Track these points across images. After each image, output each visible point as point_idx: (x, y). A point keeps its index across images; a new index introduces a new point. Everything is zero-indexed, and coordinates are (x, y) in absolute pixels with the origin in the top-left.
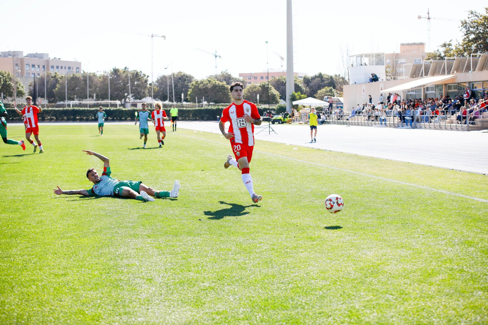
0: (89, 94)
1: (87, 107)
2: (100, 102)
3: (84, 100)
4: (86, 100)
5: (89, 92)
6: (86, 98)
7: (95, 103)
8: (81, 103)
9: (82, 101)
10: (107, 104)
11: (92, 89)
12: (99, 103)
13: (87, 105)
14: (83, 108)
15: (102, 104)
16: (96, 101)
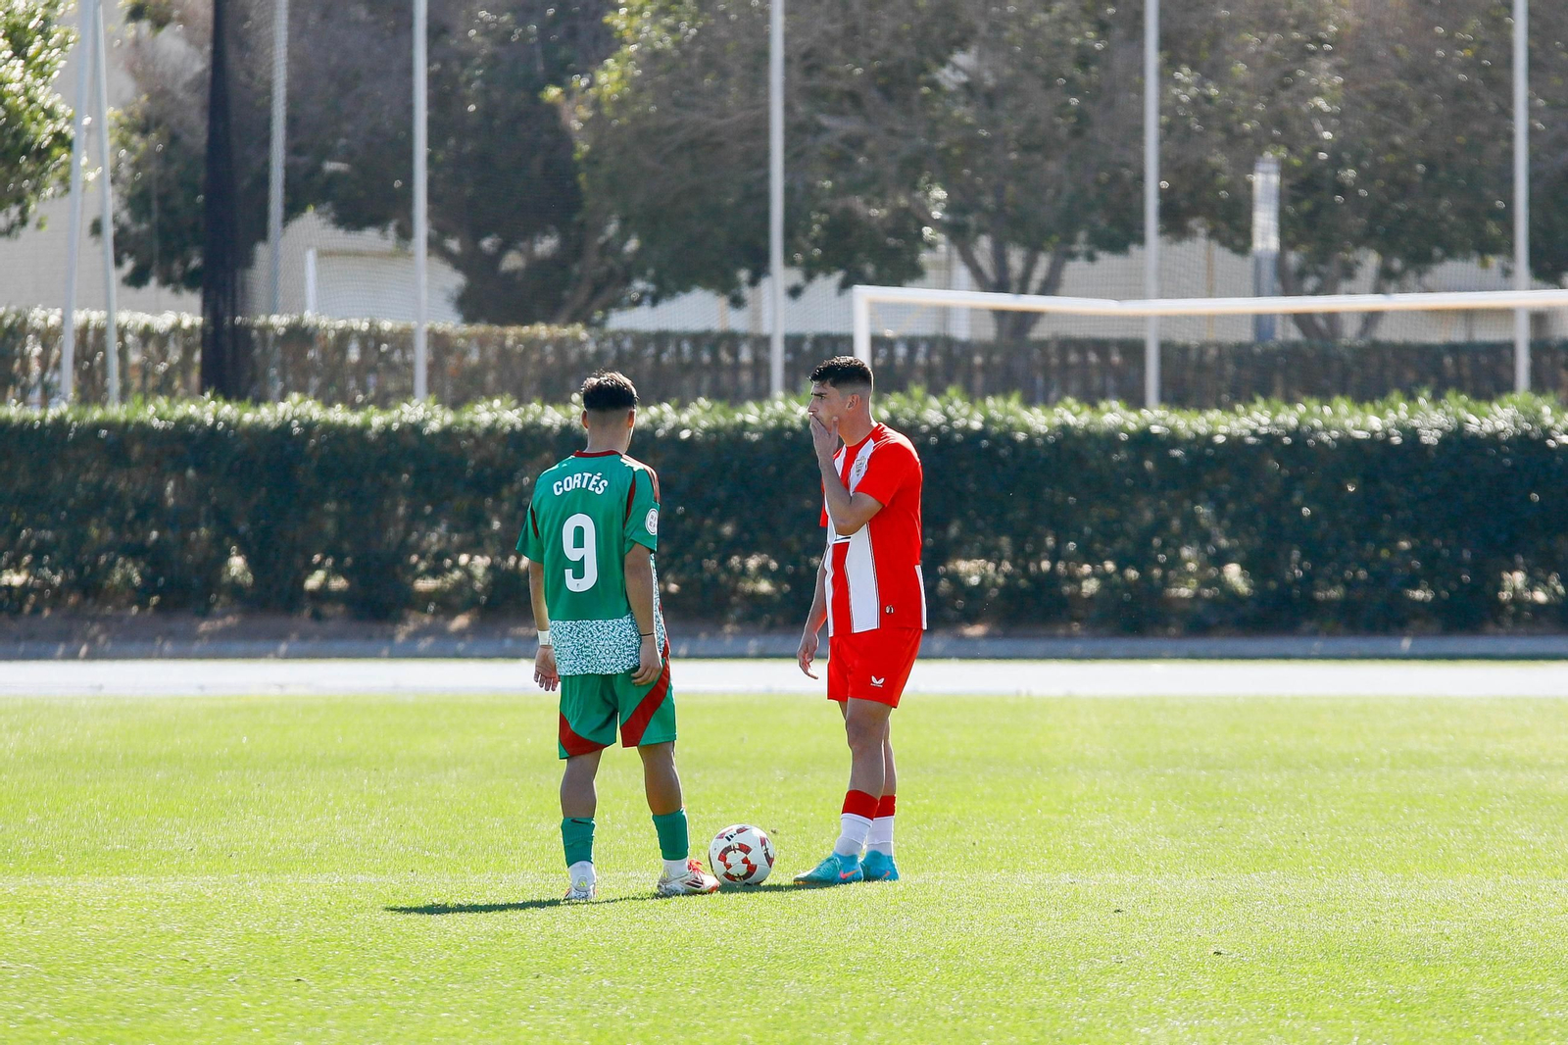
0: (1169, 166)
1: (1136, 401)
2: (1349, 303)
3: (1074, 269)
4: (1107, 260)
5: (1167, 131)
6: (1122, 235)
7: (1262, 322)
8: (1026, 319)
9: (1049, 288)
10: (1486, 334)
11: (1214, 71)
12: (1332, 317)
13: (1133, 350)
14: (1071, 414)
15: (1385, 333)
16: (1289, 283)
